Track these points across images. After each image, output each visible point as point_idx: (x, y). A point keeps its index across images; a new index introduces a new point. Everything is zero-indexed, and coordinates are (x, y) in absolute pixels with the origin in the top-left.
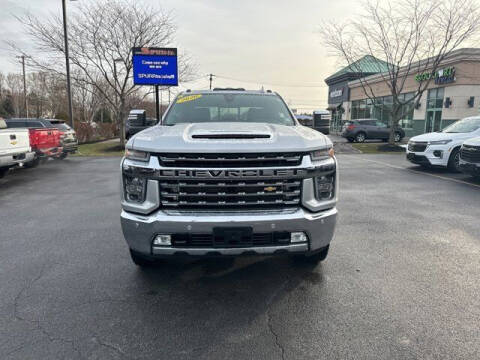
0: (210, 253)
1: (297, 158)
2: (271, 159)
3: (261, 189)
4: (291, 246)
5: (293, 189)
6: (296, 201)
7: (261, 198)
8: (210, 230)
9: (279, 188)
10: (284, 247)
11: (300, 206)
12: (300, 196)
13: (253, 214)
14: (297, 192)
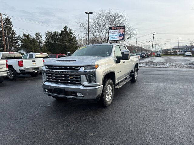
0: (55, 96)
1: (79, 68)
2: (71, 68)
3: (69, 77)
4: (77, 97)
5: (78, 78)
6: (79, 82)
7: (69, 80)
8: (53, 89)
9: (74, 77)
10: (75, 97)
11: (81, 84)
12: (80, 81)
13: (67, 85)
14: (79, 79)
